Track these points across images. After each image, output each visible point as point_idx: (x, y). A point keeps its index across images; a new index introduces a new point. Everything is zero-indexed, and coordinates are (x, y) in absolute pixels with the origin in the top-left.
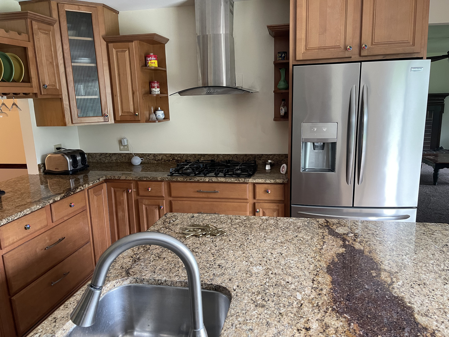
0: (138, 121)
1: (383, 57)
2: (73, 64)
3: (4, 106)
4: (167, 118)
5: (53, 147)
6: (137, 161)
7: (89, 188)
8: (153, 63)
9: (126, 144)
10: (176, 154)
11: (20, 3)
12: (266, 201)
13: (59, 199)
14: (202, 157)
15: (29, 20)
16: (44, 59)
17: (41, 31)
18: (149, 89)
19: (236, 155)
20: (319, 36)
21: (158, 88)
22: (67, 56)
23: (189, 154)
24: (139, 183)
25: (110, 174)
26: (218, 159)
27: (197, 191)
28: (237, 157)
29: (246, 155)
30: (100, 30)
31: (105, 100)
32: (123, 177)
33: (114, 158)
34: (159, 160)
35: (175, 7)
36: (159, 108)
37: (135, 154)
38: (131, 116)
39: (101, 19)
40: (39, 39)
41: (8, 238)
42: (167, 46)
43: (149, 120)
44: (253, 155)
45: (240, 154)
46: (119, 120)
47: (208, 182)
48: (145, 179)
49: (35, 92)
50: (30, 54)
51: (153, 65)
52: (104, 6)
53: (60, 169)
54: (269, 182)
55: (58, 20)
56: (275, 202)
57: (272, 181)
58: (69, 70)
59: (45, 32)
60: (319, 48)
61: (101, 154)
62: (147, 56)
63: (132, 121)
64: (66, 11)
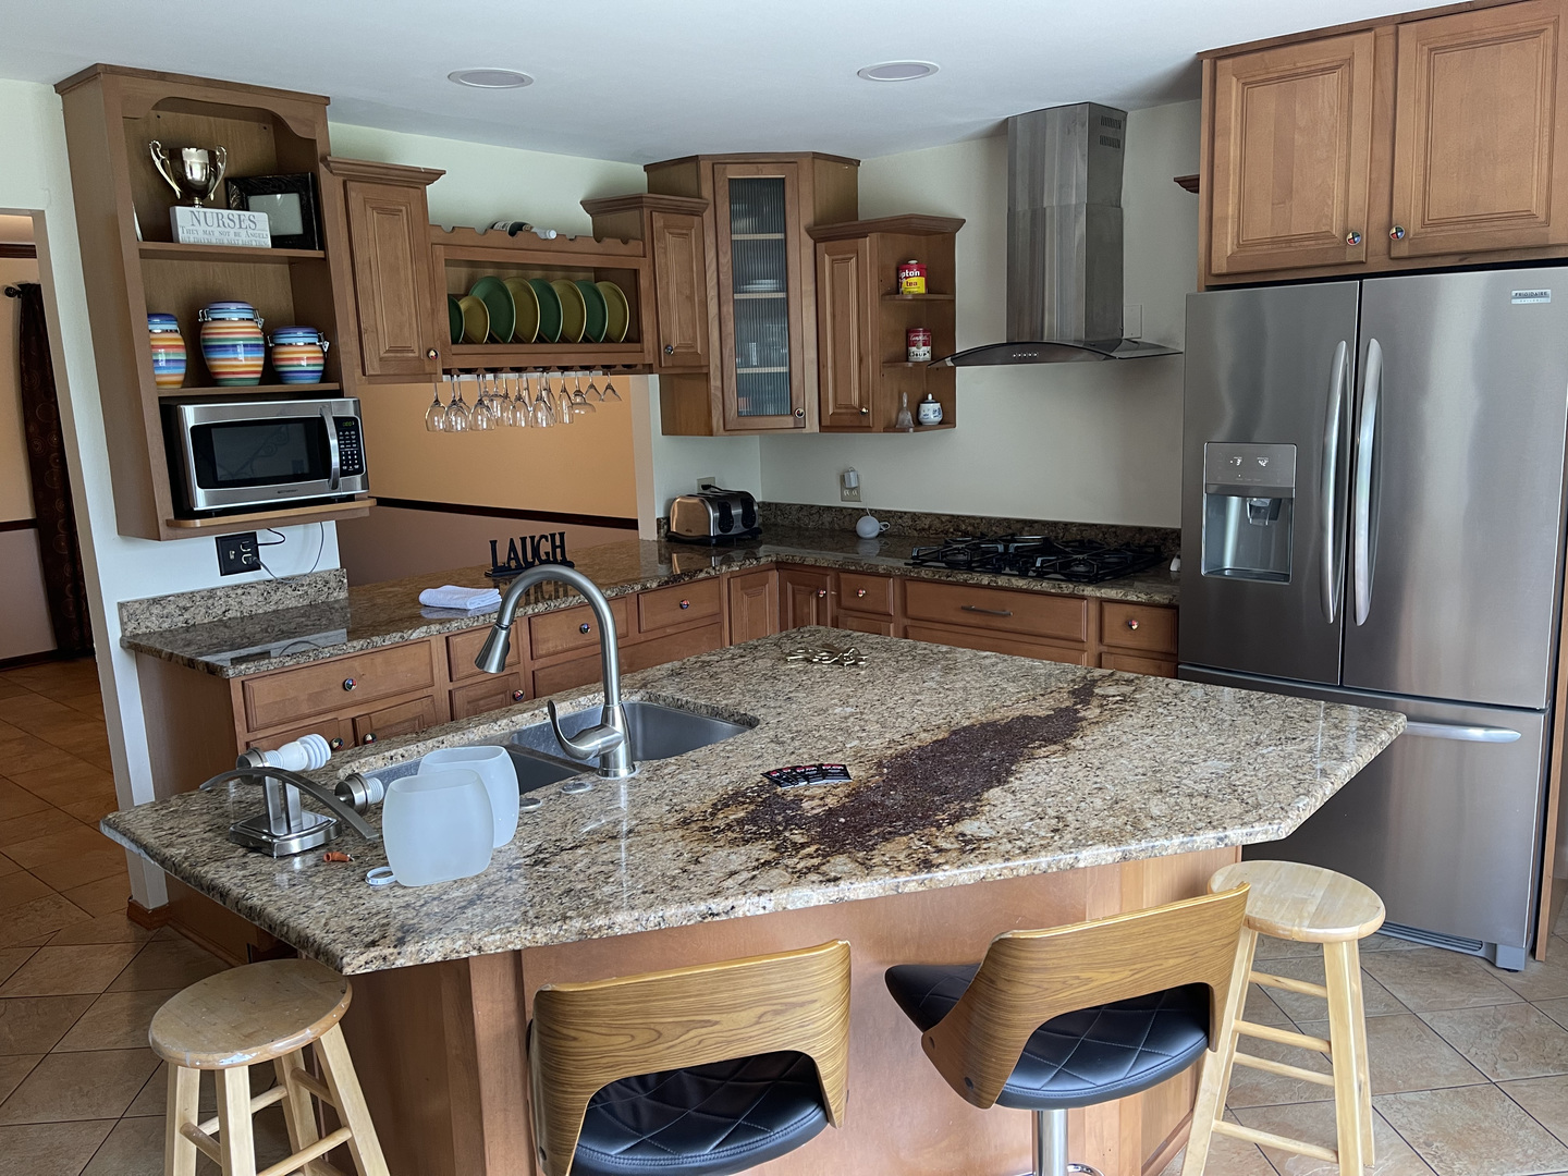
0: (867, 429)
1: (1461, 260)
2: (737, 296)
3: (593, 390)
4: (948, 420)
5: (696, 482)
6: (869, 527)
7: (733, 576)
8: (915, 283)
9: (853, 485)
10: (963, 517)
11: (647, 168)
12: (1131, 652)
13: (655, 585)
14: (1026, 529)
15: (646, 212)
16: (673, 290)
17: (671, 231)
18: (904, 348)
19: (1113, 526)
20: (1272, 209)
21: (924, 345)
22: (727, 280)
23: (995, 519)
24: (843, 576)
25: (785, 552)
26: (1067, 534)
27: (963, 608)
28: (1115, 532)
29: (1140, 529)
30: (801, 213)
31: (800, 376)
32: (810, 561)
33: (827, 518)
34: (924, 529)
35: (981, 138)
36: (930, 397)
37: (871, 510)
38: (852, 414)
39: (806, 188)
40: (665, 248)
41: (546, 641)
42: (961, 238)
43: (893, 427)
44: (1160, 529)
45: (1123, 527)
46: (829, 424)
47: (988, 587)
48: (853, 568)
49: (647, 362)
50: (644, 282)
51: (914, 289)
52: (816, 156)
53: (694, 534)
54: (1135, 599)
55: (712, 203)
56: (1155, 656)
57: (1143, 598)
58: (728, 309)
59: (679, 231)
60: (1274, 241)
61: (802, 507)
62: (902, 266)
63: (852, 427)
64: (730, 179)
